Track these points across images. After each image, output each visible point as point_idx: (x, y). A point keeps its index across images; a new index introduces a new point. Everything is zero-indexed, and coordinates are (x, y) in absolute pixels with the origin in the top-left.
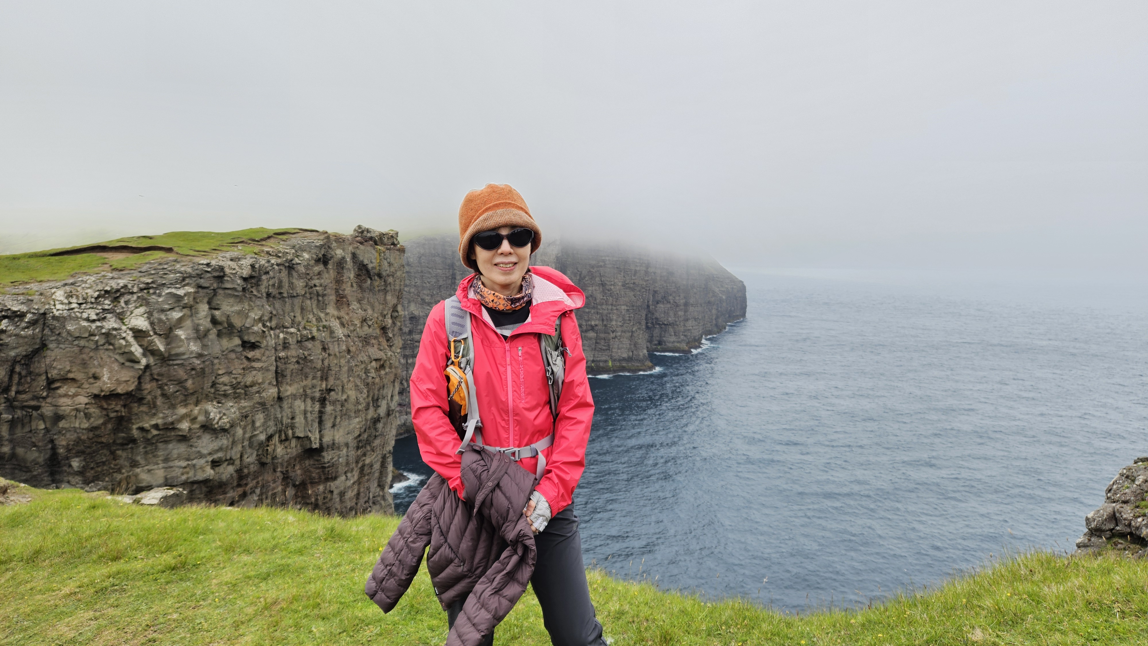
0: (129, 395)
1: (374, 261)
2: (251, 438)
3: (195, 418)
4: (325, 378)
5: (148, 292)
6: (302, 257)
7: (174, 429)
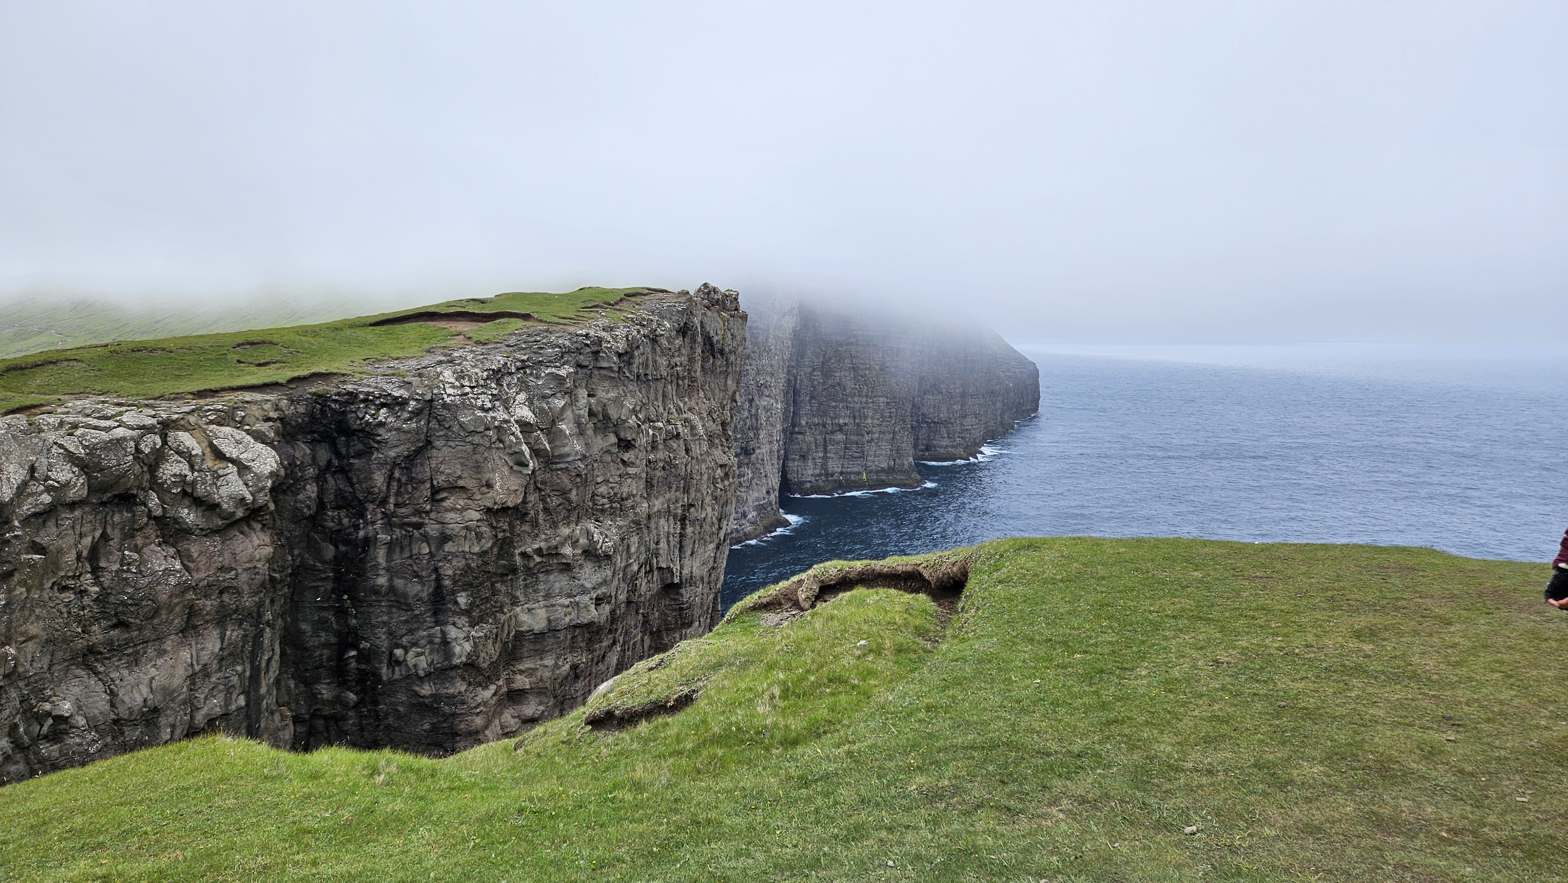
0: (516, 508)
1: (719, 332)
2: (626, 567)
3: (577, 541)
4: (686, 490)
5: (525, 373)
6: (664, 326)
7: (557, 554)
